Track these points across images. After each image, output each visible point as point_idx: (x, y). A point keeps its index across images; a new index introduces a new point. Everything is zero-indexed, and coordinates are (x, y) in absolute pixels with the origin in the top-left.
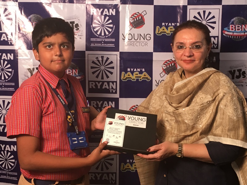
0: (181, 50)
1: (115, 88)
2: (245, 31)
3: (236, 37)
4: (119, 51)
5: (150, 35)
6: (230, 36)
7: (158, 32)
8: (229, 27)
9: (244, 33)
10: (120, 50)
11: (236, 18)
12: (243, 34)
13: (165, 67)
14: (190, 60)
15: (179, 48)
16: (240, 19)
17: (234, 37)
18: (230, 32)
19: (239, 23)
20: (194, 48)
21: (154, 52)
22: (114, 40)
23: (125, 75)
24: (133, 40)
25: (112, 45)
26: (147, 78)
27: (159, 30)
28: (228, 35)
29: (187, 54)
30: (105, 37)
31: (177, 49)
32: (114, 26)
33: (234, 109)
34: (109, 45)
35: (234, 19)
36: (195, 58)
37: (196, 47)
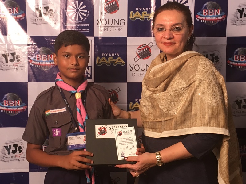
0: (161, 32)
1: (90, 73)
2: (217, 15)
3: (209, 21)
4: (93, 36)
5: (124, 20)
6: (202, 21)
7: (132, 17)
8: (202, 11)
9: (217, 17)
10: (95, 36)
11: (209, 2)
12: (215, 18)
13: (139, 51)
14: (170, 43)
15: (159, 30)
16: (212, 4)
17: (207, 21)
18: (203, 16)
19: (212, 8)
20: (175, 30)
21: (128, 37)
22: (88, 25)
23: (100, 60)
24: (107, 25)
25: (87, 30)
26: (121, 63)
27: (134, 15)
28: (201, 20)
29: (167, 37)
30: (79, 22)
31: (157, 32)
32: (89, 11)
33: (213, 95)
34: (84, 30)
35: (207, 3)
36: (175, 41)
37: (176, 29)
